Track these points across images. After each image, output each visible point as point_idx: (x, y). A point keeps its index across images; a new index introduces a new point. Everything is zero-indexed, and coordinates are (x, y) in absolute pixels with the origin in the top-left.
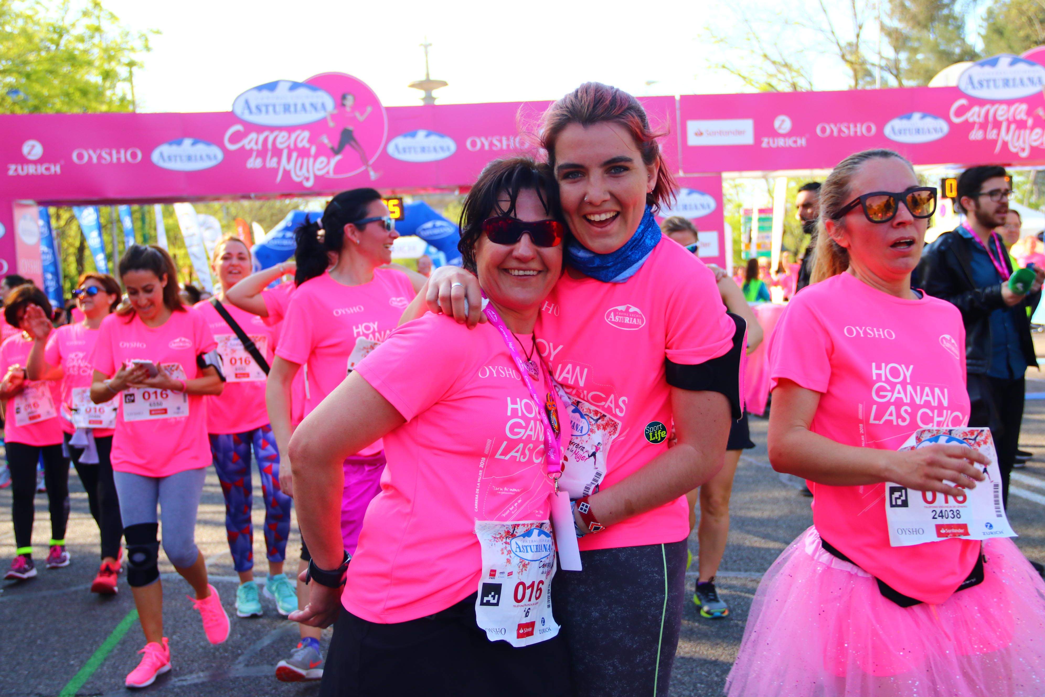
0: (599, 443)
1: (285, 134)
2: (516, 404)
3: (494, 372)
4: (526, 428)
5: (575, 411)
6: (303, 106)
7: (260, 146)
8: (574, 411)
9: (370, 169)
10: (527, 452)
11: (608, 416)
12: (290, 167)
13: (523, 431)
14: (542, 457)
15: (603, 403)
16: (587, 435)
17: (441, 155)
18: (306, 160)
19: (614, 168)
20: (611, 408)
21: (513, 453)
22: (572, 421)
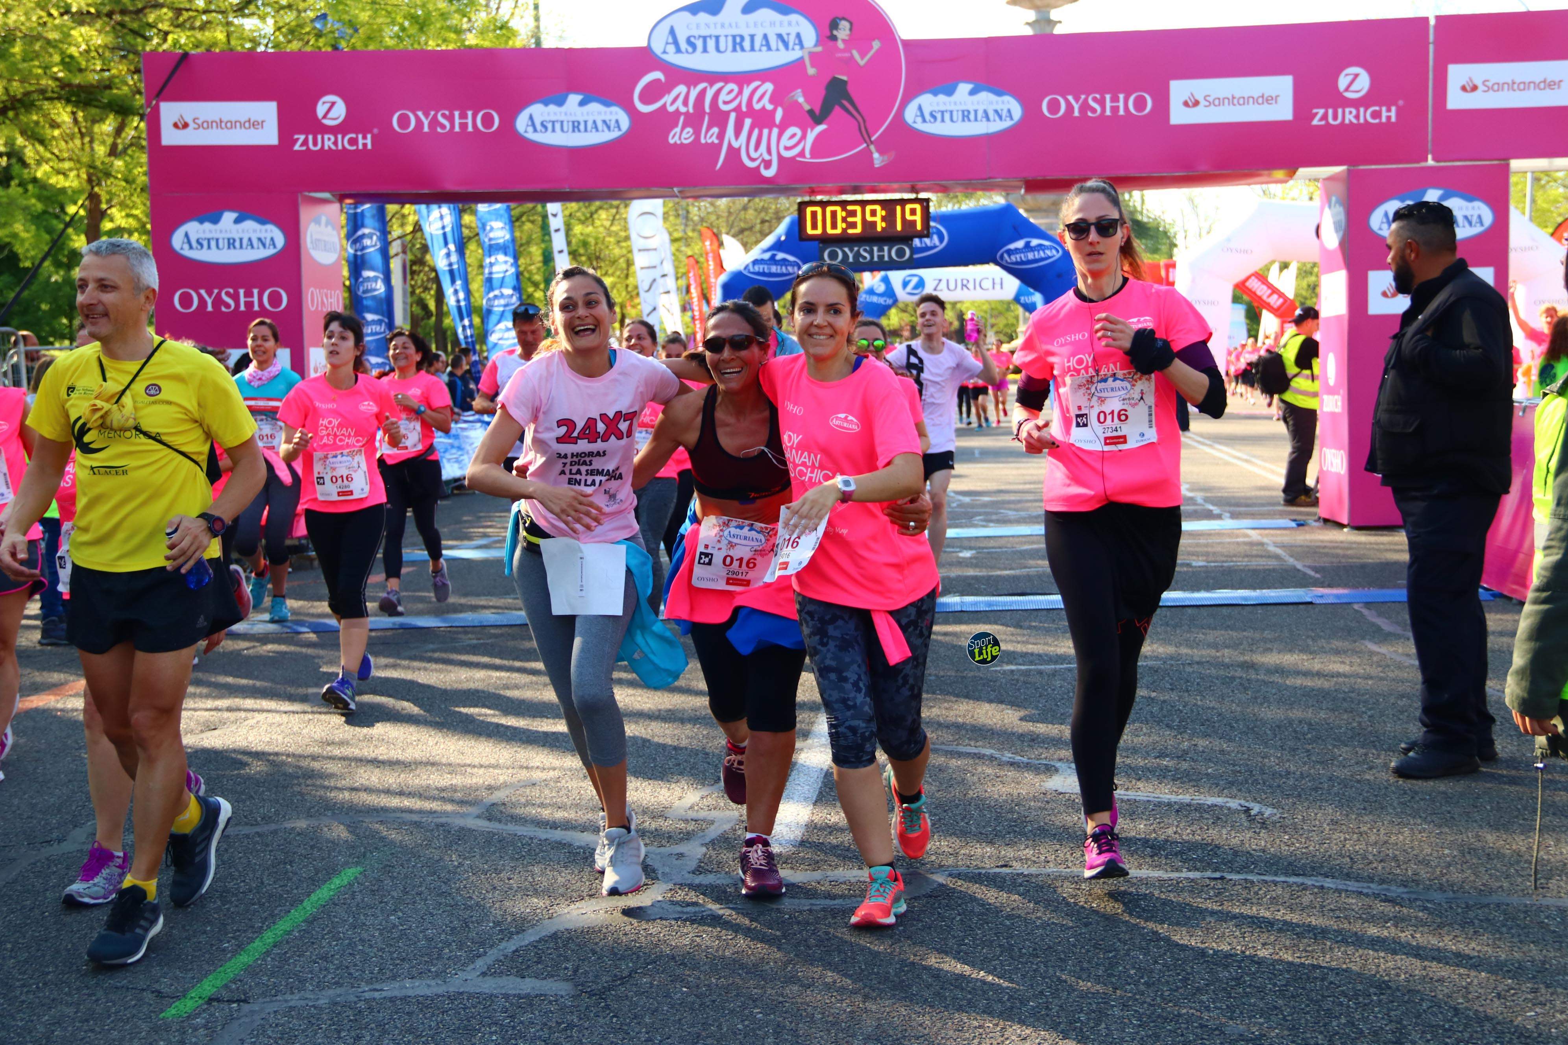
6: (765, 37)
7: (691, 107)
9: (872, 147)
12: (740, 143)
17: (997, 126)
18: (765, 132)
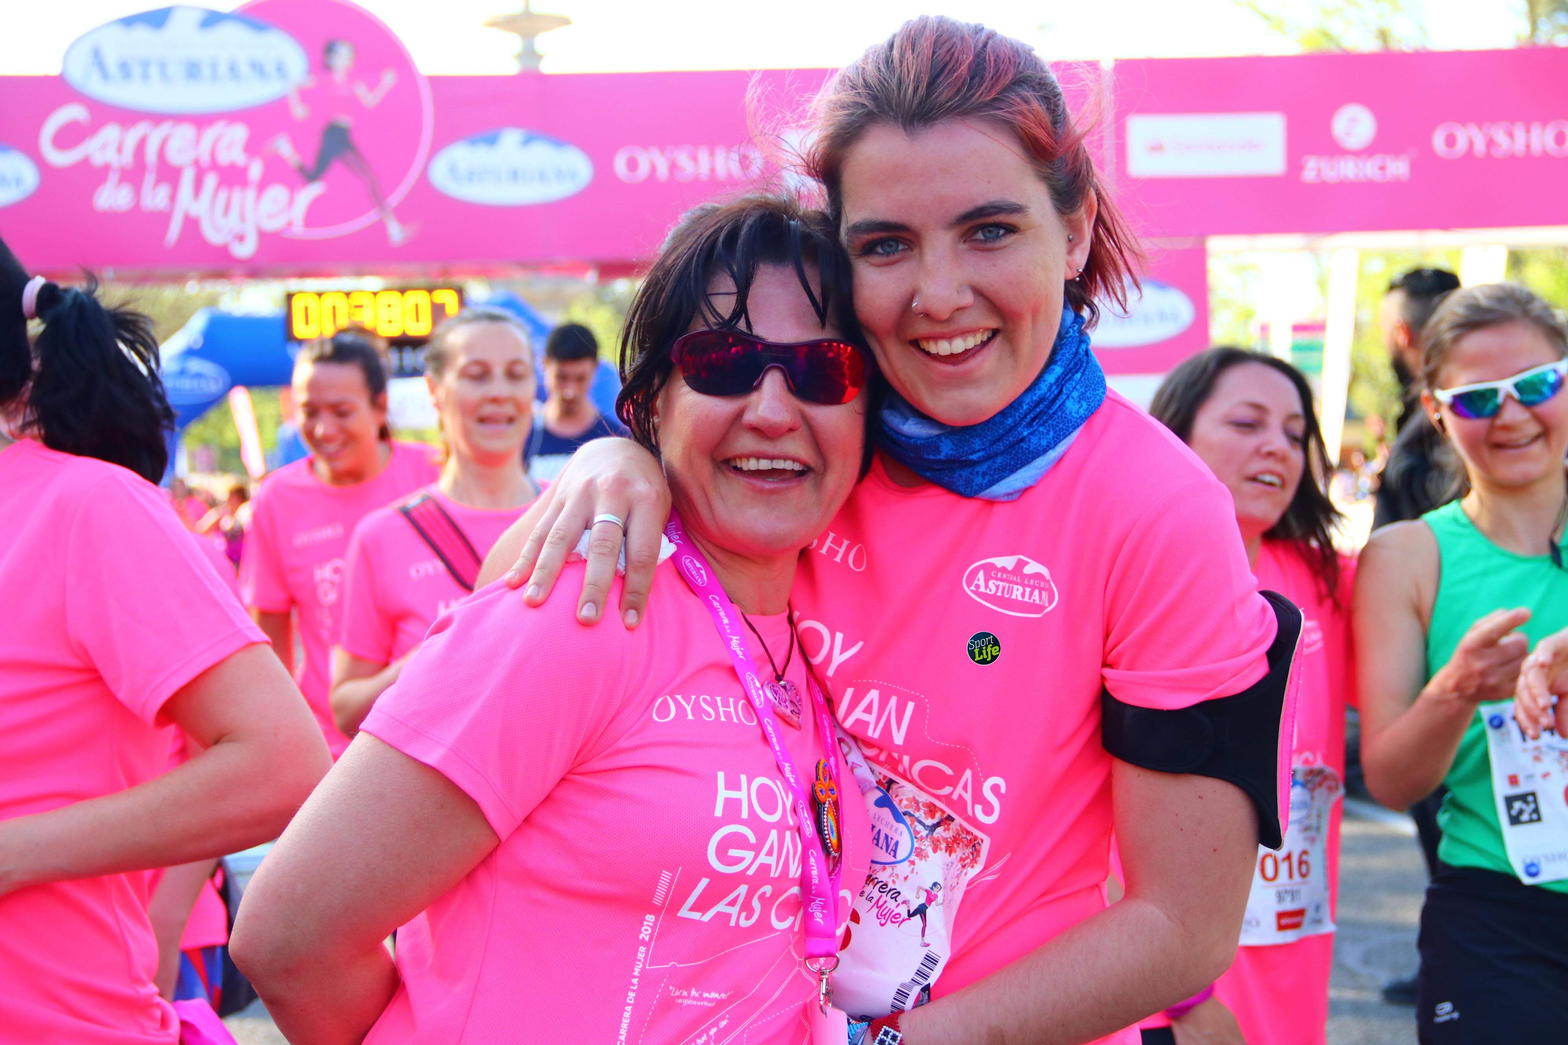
0: (935, 884)
1: (186, 132)
2: (738, 788)
3: (689, 709)
4: (757, 849)
5: (884, 802)
7: (127, 158)
8: (880, 803)
9: (389, 218)
10: (756, 904)
11: (958, 820)
12: (200, 208)
13: (749, 855)
14: (795, 915)
15: (947, 790)
16: (906, 863)
17: (557, 191)
18: (237, 195)
19: (982, 227)
20: (966, 802)
21: (721, 907)
22: (873, 827)
